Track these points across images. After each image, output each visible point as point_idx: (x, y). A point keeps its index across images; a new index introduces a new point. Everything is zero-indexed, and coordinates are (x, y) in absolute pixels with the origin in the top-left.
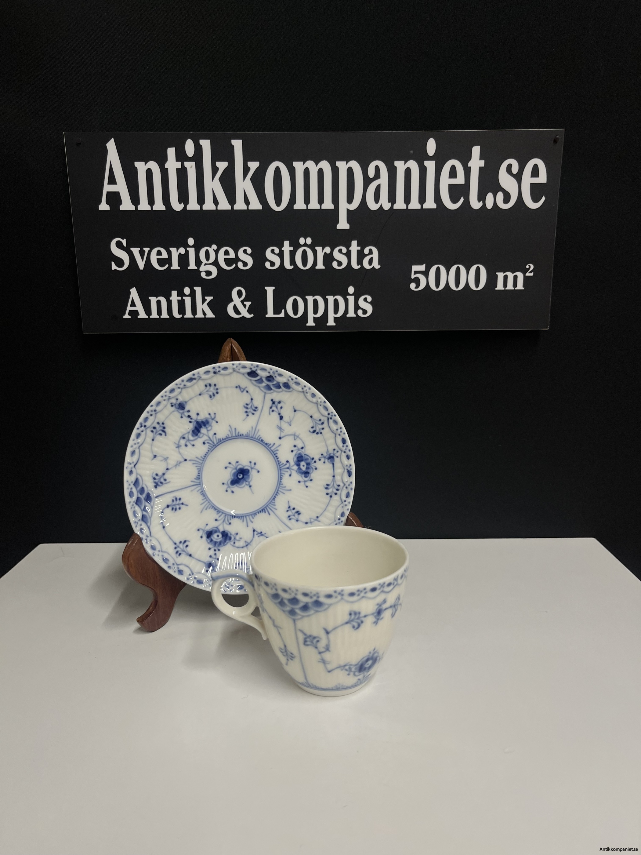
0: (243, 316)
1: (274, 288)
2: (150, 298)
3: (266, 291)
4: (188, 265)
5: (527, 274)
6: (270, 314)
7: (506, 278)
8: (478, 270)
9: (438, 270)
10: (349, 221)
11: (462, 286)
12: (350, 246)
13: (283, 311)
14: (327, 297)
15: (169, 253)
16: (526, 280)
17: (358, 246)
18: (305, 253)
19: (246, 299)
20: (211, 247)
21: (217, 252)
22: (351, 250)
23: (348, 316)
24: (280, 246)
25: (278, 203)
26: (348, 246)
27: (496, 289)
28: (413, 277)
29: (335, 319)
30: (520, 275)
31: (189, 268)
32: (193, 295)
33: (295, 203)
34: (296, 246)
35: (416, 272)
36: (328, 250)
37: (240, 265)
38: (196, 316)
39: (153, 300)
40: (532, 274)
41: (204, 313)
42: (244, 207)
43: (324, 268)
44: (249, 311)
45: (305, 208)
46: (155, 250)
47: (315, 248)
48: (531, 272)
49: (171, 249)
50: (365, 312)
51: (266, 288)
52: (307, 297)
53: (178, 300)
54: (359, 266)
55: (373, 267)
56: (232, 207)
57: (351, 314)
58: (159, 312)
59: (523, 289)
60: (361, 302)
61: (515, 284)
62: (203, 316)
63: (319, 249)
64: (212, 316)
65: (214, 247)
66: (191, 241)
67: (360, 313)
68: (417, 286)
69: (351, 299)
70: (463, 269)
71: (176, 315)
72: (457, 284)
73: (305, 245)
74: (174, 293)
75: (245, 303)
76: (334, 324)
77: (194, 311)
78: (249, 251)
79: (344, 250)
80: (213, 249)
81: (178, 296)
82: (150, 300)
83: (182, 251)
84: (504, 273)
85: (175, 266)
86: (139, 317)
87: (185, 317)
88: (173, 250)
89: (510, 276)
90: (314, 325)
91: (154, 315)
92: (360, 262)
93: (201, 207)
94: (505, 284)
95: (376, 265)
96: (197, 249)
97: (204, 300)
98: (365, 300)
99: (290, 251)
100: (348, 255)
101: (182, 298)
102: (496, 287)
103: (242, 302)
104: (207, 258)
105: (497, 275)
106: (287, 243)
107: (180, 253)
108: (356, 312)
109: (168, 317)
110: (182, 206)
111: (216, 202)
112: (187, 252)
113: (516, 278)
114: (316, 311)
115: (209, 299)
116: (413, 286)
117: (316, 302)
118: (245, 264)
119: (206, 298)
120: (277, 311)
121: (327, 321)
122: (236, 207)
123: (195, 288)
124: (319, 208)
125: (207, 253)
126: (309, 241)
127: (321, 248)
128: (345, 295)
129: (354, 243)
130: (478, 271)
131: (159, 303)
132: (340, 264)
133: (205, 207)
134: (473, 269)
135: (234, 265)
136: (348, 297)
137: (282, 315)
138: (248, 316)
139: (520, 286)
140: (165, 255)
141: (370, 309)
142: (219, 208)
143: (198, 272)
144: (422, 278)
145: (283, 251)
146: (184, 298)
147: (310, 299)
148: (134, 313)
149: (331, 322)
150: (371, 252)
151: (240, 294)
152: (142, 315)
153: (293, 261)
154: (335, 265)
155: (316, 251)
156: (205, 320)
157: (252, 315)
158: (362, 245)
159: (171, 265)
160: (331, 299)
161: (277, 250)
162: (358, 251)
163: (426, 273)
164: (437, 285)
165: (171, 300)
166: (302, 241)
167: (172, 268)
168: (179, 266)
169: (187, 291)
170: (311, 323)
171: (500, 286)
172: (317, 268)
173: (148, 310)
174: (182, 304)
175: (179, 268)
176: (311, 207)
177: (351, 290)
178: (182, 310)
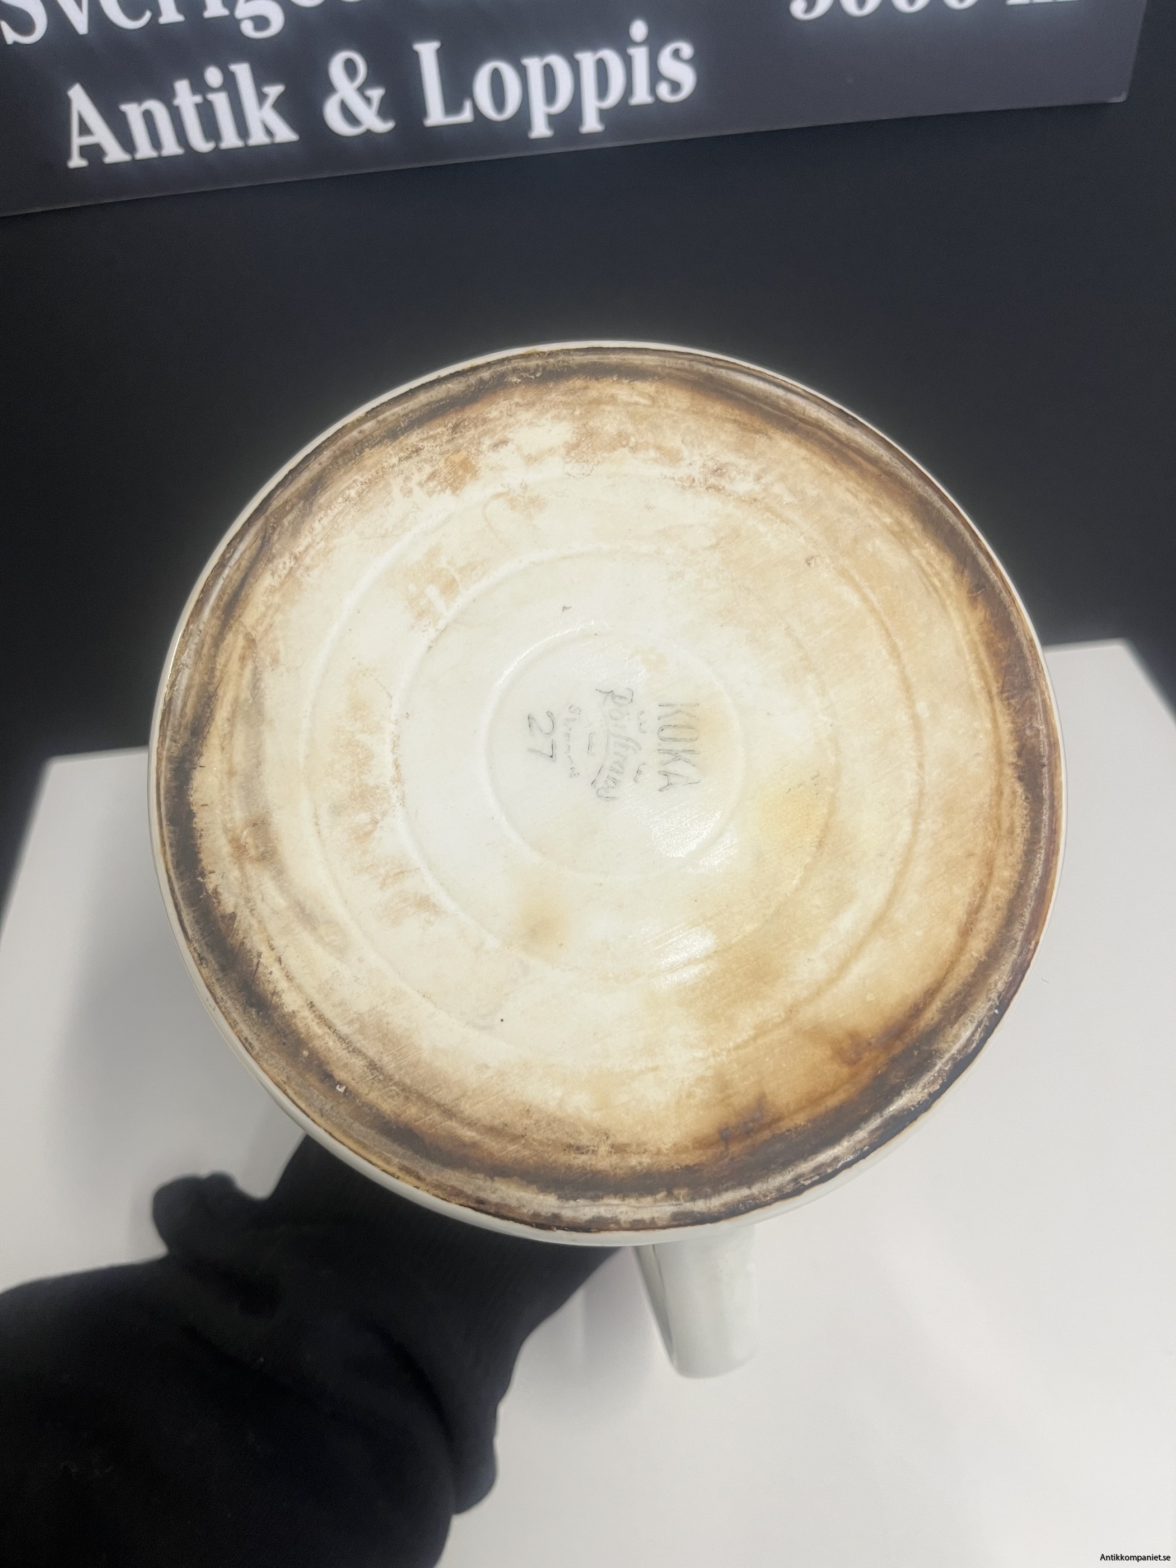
0: (369, 132)
1: (436, 45)
2: (124, 107)
3: (418, 53)
4: (203, 6)
6: (436, 115)
13: (468, 105)
14: (578, 56)
19: (369, 82)
23: (633, 101)
29: (603, 114)
31: (207, 15)
32: (230, 85)
38: (252, 142)
39: (133, 111)
41: (269, 132)
44: (383, 113)
50: (675, 87)
51: (417, 47)
52: (525, 61)
53: (198, 106)
57: (641, 95)
58: (156, 141)
62: (268, 141)
64: (293, 137)
67: (663, 90)
68: (810, 7)
69: (640, 57)
71: (199, 143)
74: (182, 88)
75: (369, 93)
76: (600, 128)
77: (242, 129)
81: (195, 90)
82: (123, 115)
85: (170, 13)
86: (108, 159)
87: (225, 145)
90: (549, 133)
91: (145, 150)
97: (261, 98)
98: (676, 54)
101: (205, 100)
103: (361, 91)
108: (653, 90)
109: (181, 151)
114: (551, 94)
115: (274, 91)
116: (798, 8)
117: (549, 74)
119: (266, 89)
120: (452, 105)
121: (580, 121)
123: (233, 67)
128: (623, 44)
131: (148, 117)
136: (631, 51)
137: (466, 116)
138: (382, 126)
141: (688, 79)
143: (231, 23)
146: (210, 96)
147: (534, 65)
148: (93, 152)
149: (591, 123)
151: (350, 69)
152: (115, 154)
156: (275, 150)
157: (390, 125)
159: (156, 12)
160: (587, 60)
165: (178, 107)
167: (162, 21)
168: (179, 10)
169: (213, 76)
170: (540, 129)
173: (127, 142)
174: (207, 114)
175: (181, 18)
177: (639, 30)
178: (211, 128)
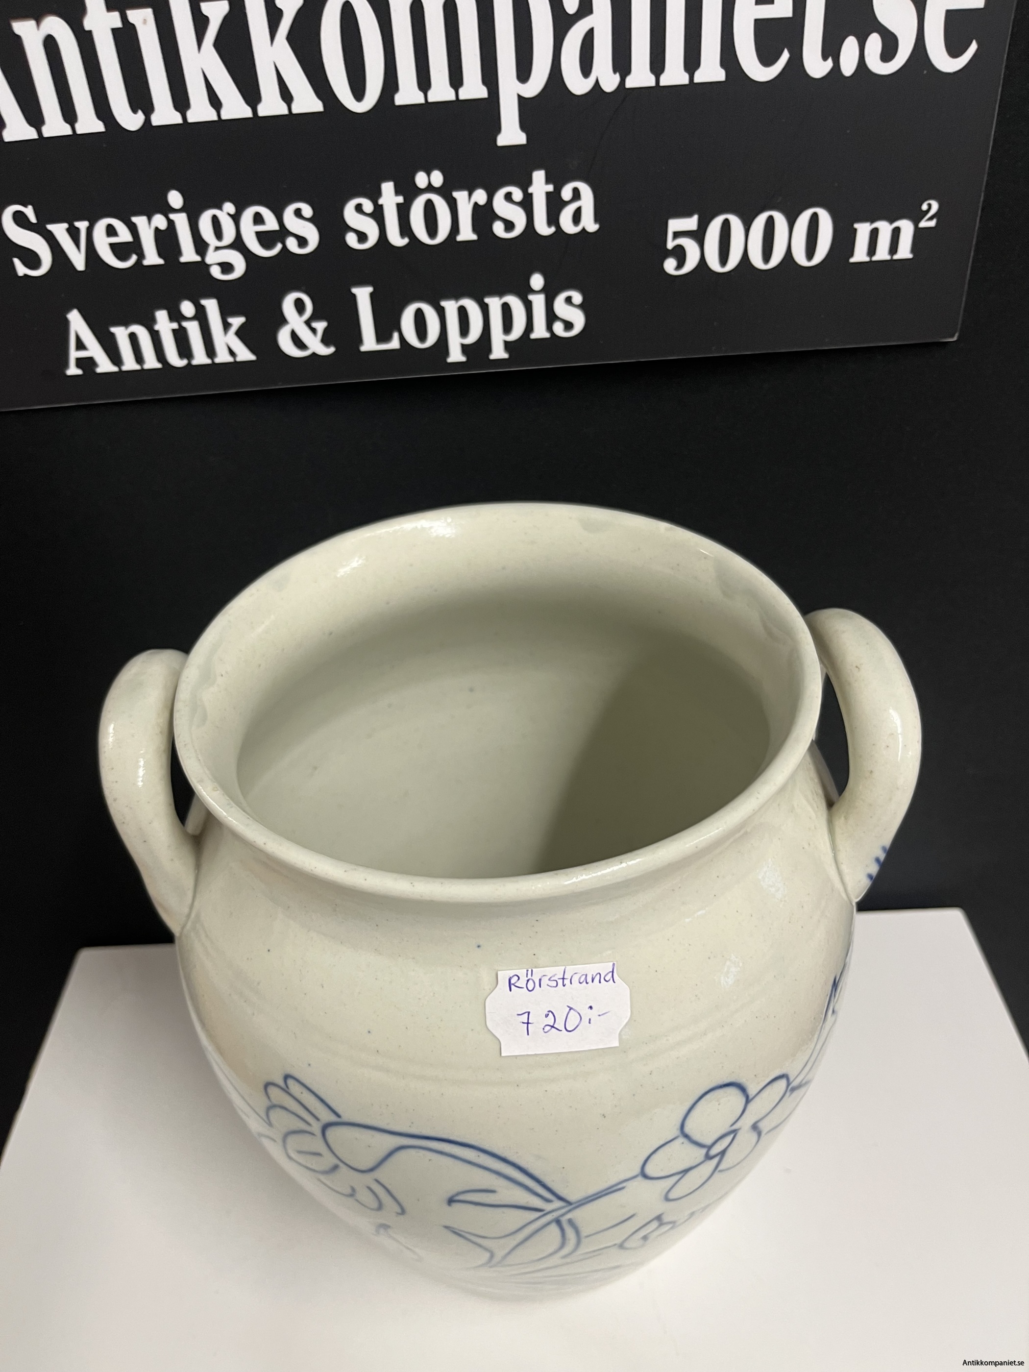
0: (314, 354)
1: (370, 289)
2: (113, 330)
3: (354, 296)
4: (179, 253)
5: (923, 224)
6: (369, 343)
7: (874, 234)
8: (814, 219)
9: (726, 225)
10: (523, 126)
11: (777, 258)
12: (529, 182)
13: (396, 335)
14: (487, 300)
15: (133, 229)
16: (919, 235)
17: (548, 181)
18: (429, 206)
19: (315, 317)
20: (220, 208)
21: (236, 218)
22: (531, 194)
23: (533, 336)
24: (375, 195)
25: (358, 90)
26: (525, 183)
27: (852, 260)
28: (670, 244)
29: (508, 345)
30: (907, 227)
31: (183, 260)
32: (201, 316)
33: (396, 89)
34: (409, 192)
35: (677, 235)
36: (480, 196)
37: (292, 244)
38: (218, 360)
39: (121, 334)
40: (932, 223)
41: (232, 353)
42: (282, 110)
43: (474, 237)
44: (325, 341)
45: (422, 101)
46: (101, 226)
47: (451, 194)
48: (931, 219)
49: (135, 219)
50: (568, 326)
51: (354, 290)
52: (443, 303)
53: (174, 331)
54: (553, 229)
55: (584, 229)
56: (255, 111)
57: (540, 332)
58: (139, 358)
59: (910, 256)
60: (560, 306)
61: (894, 249)
62: (230, 359)
63: (461, 196)
64: (251, 357)
65: (229, 207)
66: (175, 199)
67: (559, 329)
68: (680, 264)
69: (538, 302)
70: (780, 220)
71: (175, 360)
72: (767, 254)
73: (430, 188)
74: (162, 316)
75: (314, 325)
76: (506, 356)
77: (210, 350)
78: (307, 211)
79: (518, 195)
80: (229, 214)
81: (172, 318)
82: (113, 335)
83: (160, 221)
84: (871, 225)
85: (152, 258)
86: (98, 370)
87: (195, 362)
88: (140, 221)
89: (885, 228)
90: (463, 359)
91: (130, 364)
92: (553, 218)
93: (184, 117)
94: (872, 250)
95: (589, 224)
96: (193, 213)
97: (226, 326)
98: (569, 300)
99: (398, 205)
100: (527, 204)
101: (180, 325)
102: (852, 255)
103: (308, 323)
104: (219, 234)
105: (856, 230)
106: (388, 188)
107: (157, 229)
108: (549, 327)
109: (159, 366)
110: (140, 117)
111: (215, 102)
112: (171, 223)
113: (896, 232)
114: (464, 329)
115: (237, 322)
116: (670, 266)
117: (463, 313)
118: (302, 241)
119: (230, 320)
120: (382, 335)
121: (489, 350)
122: (264, 110)
123: (204, 302)
124: (453, 98)
125: (216, 223)
126: (437, 178)
127: (465, 194)
128: (524, 292)
129: (539, 176)
130: (814, 221)
131: (133, 338)
132: (509, 226)
133: (193, 116)
134: (804, 219)
135: (279, 246)
136: (531, 297)
137: (394, 344)
138: (326, 351)
139: (904, 252)
140: (124, 235)
141: (579, 320)
142: (225, 115)
143: (202, 267)
144: (691, 246)
145: (381, 206)
146: (185, 324)
147: (450, 307)
148: (87, 364)
149: (498, 352)
150: (576, 195)
151: (299, 306)
152: (105, 366)
153: (405, 228)
154: (498, 229)
155: (455, 200)
156: (236, 366)
157: (331, 350)
158: (556, 179)
159: (141, 256)
160: (494, 304)
161: (368, 206)
162: (548, 194)
163: (699, 236)
164: (724, 257)
165: (157, 332)
166: (421, 179)
167: (146, 262)
168: (160, 255)
169: (187, 308)
170: (456, 355)
171: (860, 255)
172: (459, 238)
173: (114, 356)
174: (181, 337)
175: (161, 262)
176: (434, 96)
177: (537, 281)
178: (184, 349)
